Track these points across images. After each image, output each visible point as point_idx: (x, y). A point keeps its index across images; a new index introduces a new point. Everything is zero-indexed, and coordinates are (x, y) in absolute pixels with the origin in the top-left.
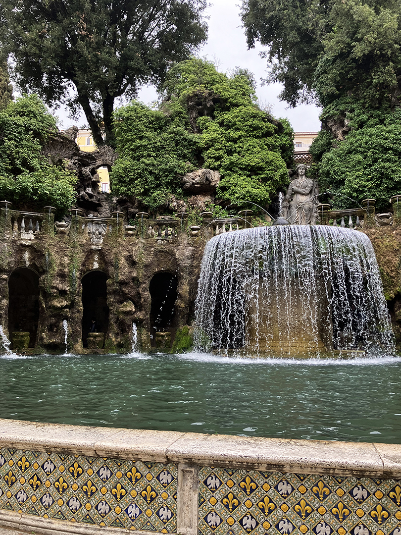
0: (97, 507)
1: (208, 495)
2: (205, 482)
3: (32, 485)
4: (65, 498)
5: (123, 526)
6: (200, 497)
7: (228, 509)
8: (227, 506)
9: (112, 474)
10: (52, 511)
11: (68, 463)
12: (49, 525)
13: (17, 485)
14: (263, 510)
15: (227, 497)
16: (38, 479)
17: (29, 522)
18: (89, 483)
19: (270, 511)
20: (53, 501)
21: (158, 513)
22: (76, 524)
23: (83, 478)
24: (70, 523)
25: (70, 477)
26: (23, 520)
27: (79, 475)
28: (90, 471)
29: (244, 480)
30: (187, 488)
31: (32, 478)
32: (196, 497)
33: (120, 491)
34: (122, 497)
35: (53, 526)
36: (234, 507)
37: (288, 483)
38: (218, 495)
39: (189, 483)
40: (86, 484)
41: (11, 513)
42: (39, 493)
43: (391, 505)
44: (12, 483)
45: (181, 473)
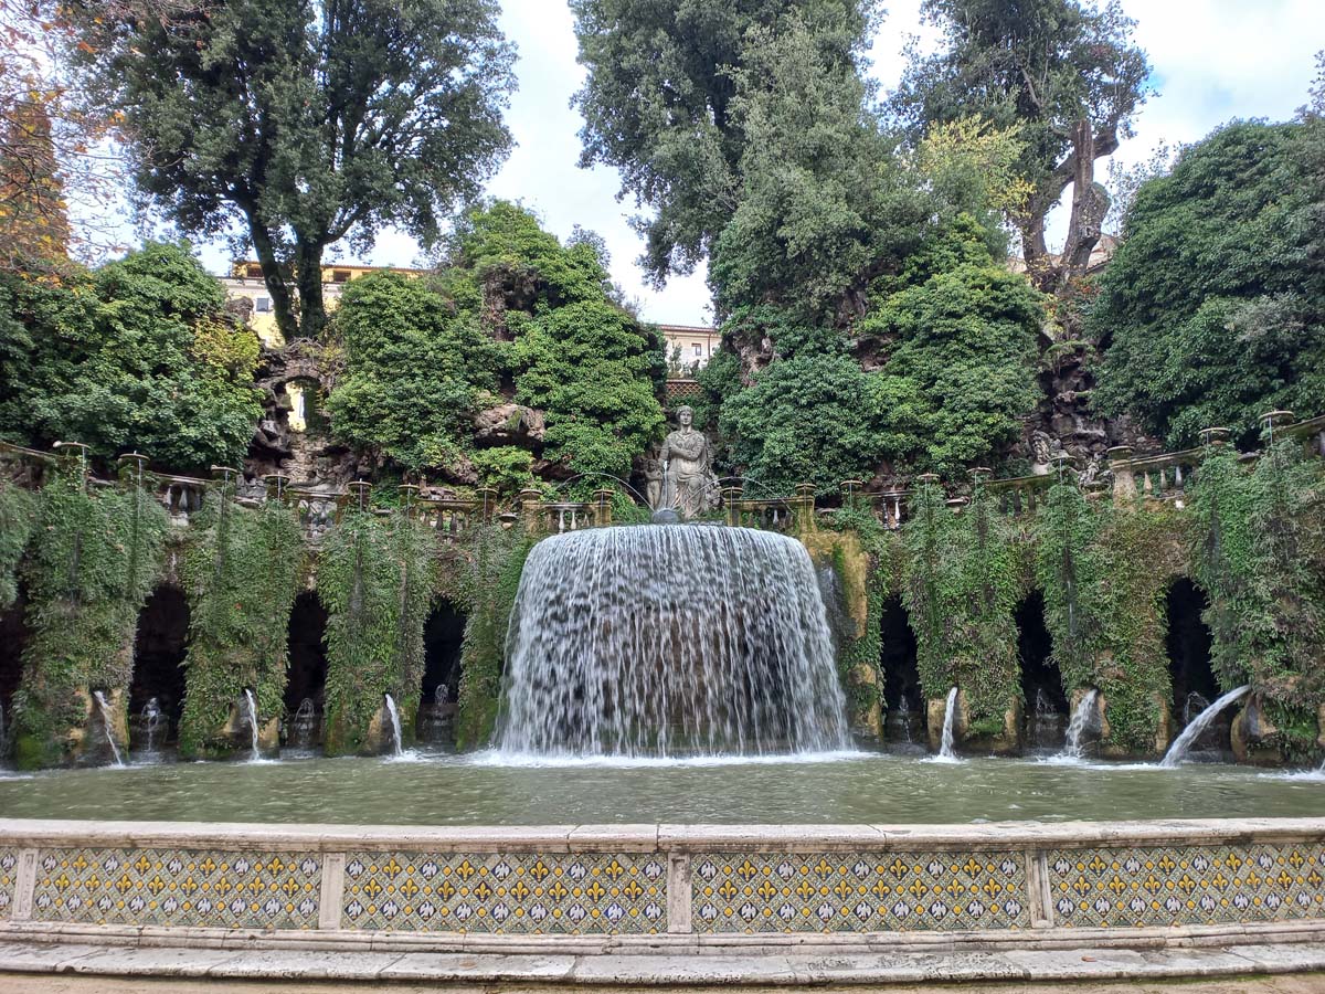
0: (568, 913)
1: (702, 886)
2: (699, 871)
3: (478, 896)
4: (526, 907)
5: (602, 931)
6: (694, 888)
7: (726, 899)
8: (724, 896)
9: (587, 871)
10: (508, 924)
11: (529, 863)
12: (507, 941)
13: (458, 898)
14: (763, 896)
15: (724, 886)
16: (487, 887)
17: (479, 941)
18: (558, 886)
19: (771, 897)
20: (510, 912)
21: (644, 912)
22: (542, 935)
23: (550, 879)
24: (534, 936)
25: (531, 880)
26: (467, 940)
27: (543, 877)
28: (558, 871)
29: (743, 866)
30: (678, 880)
31: (479, 887)
32: (689, 888)
33: (597, 890)
34: (600, 897)
35: (511, 941)
36: (732, 897)
37: (789, 864)
38: (714, 885)
39: (681, 874)
40: (554, 887)
41: (449, 933)
42: (488, 906)
43: (892, 880)
44: (450, 897)
45: (670, 863)
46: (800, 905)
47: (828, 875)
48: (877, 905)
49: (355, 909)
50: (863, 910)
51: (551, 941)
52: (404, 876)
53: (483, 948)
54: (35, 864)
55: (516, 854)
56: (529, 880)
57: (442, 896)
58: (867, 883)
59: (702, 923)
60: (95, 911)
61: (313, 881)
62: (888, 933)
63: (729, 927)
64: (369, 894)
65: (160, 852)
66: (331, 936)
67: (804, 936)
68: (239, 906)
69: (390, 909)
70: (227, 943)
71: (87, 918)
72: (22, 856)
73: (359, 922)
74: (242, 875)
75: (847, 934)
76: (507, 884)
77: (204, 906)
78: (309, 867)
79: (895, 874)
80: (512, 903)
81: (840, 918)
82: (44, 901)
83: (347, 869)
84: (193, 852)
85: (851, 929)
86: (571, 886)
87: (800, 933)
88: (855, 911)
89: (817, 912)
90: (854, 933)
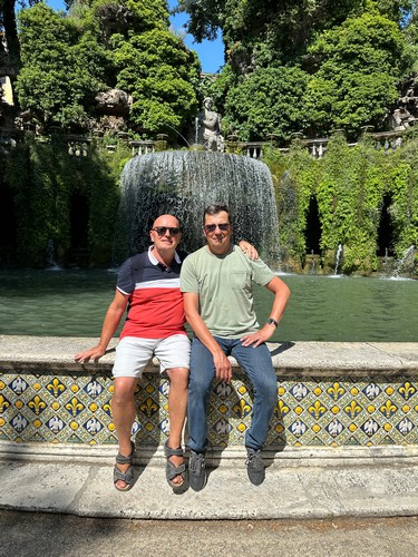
0: (85, 426)
4: (43, 419)
9: (103, 389)
10: (26, 434)
18: (74, 401)
20: (28, 423)
22: (60, 445)
23: (66, 395)
24: (52, 445)
25: (49, 396)
27: (60, 393)
28: (75, 388)
37: (303, 386)
40: (70, 402)
43: (399, 400)
46: (311, 422)
47: (339, 396)
48: (383, 422)
50: (370, 427)
51: (68, 451)
56: (45, 395)
58: (377, 403)
59: (215, 437)
62: (390, 446)
63: (242, 440)
67: (312, 450)
75: (353, 447)
76: (25, 398)
79: (403, 395)
80: (30, 415)
81: (347, 433)
85: (357, 443)
86: (88, 402)
87: (309, 448)
88: (362, 427)
89: (327, 428)
90: (360, 447)
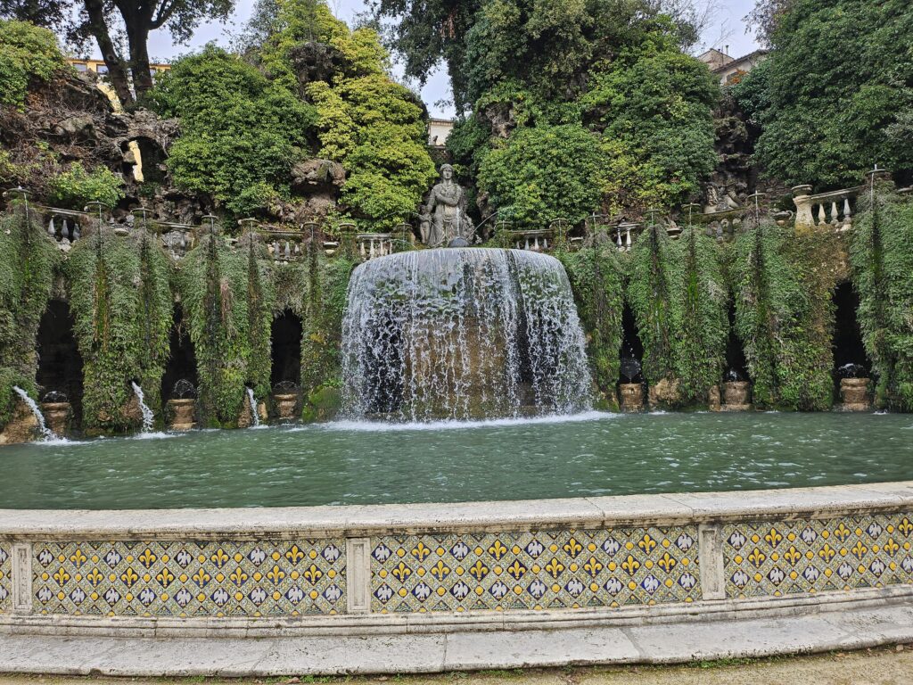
0: (605, 587)
1: (732, 554)
2: (729, 541)
3: (513, 574)
4: (562, 583)
5: (639, 602)
6: (725, 557)
7: (755, 565)
8: (753, 563)
9: (620, 546)
10: (545, 600)
11: (562, 540)
12: (545, 617)
13: (491, 578)
14: (789, 561)
15: (753, 553)
16: (521, 565)
17: (518, 618)
18: (593, 561)
19: (797, 561)
20: (546, 589)
21: (679, 582)
22: (581, 610)
23: (583, 556)
24: (573, 610)
25: (566, 557)
26: (506, 618)
27: (577, 553)
28: (592, 547)
29: (770, 534)
30: (709, 550)
31: (513, 565)
32: (721, 558)
33: (632, 564)
34: (635, 570)
35: (551, 617)
36: (761, 563)
37: (812, 530)
38: (743, 552)
39: (711, 544)
40: (589, 562)
41: (486, 612)
42: (524, 582)
43: (900, 538)
44: (483, 576)
45: (701, 534)
46: (822, 566)
47: (846, 537)
48: (888, 561)
49: (384, 593)
50: (877, 567)
51: (591, 615)
52: (434, 558)
53: (525, 625)
54: (29, 559)
55: (548, 531)
56: (563, 556)
57: (475, 575)
58: (880, 542)
59: (735, 588)
60: (102, 604)
61: (337, 566)
62: (898, 586)
63: (760, 590)
64: (398, 577)
65: (165, 545)
66: (363, 621)
67: (827, 596)
68: (258, 595)
69: (422, 591)
70: (252, 633)
71: (94, 610)
72: (14, 551)
73: (390, 605)
74: (258, 565)
75: (865, 589)
76: (541, 561)
77: (221, 597)
78: (331, 553)
79: (903, 532)
80: (548, 580)
81: (857, 576)
82: (45, 595)
83: (373, 554)
84: (202, 544)
85: (867, 585)
86: (606, 560)
87: (824, 593)
88: (870, 568)
89: (838, 572)
90: (871, 589)
